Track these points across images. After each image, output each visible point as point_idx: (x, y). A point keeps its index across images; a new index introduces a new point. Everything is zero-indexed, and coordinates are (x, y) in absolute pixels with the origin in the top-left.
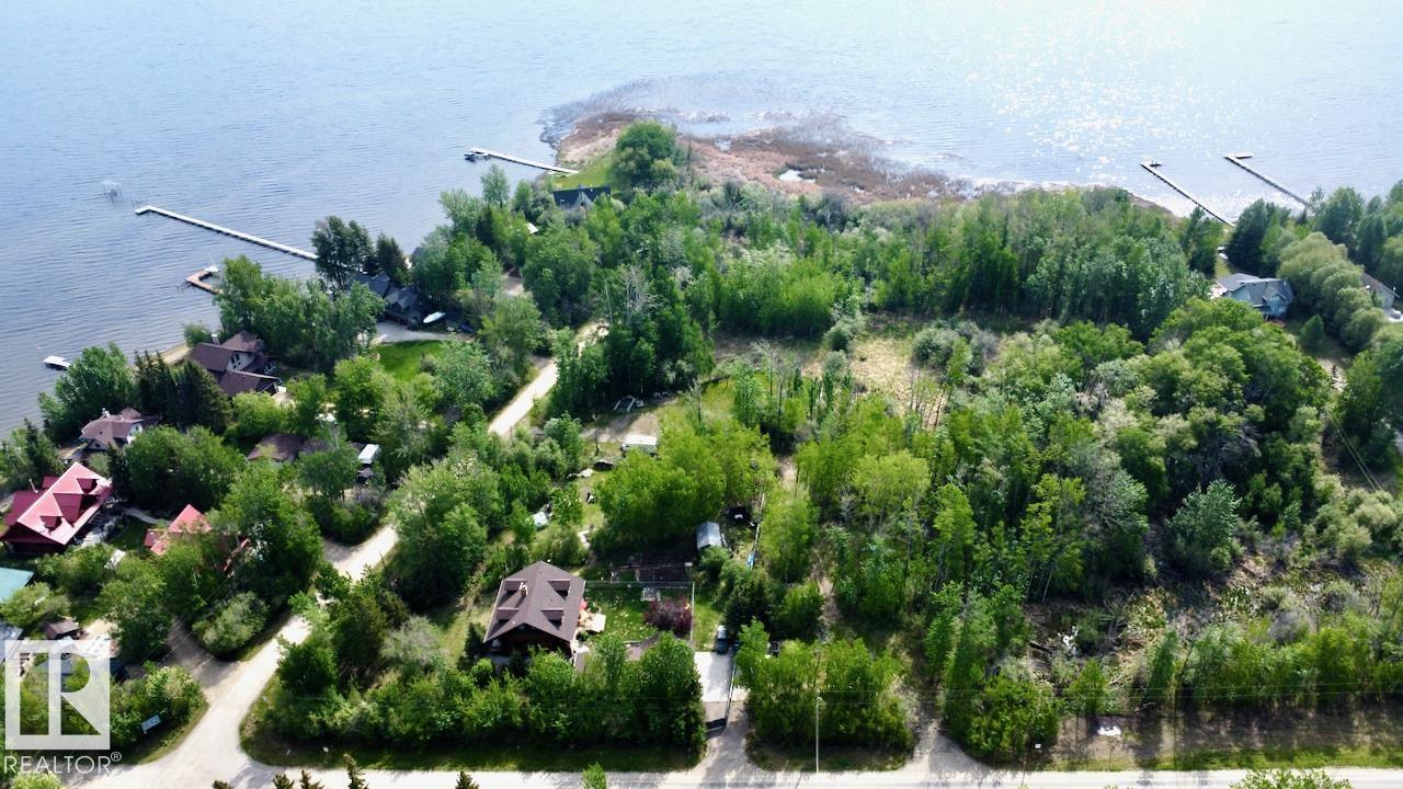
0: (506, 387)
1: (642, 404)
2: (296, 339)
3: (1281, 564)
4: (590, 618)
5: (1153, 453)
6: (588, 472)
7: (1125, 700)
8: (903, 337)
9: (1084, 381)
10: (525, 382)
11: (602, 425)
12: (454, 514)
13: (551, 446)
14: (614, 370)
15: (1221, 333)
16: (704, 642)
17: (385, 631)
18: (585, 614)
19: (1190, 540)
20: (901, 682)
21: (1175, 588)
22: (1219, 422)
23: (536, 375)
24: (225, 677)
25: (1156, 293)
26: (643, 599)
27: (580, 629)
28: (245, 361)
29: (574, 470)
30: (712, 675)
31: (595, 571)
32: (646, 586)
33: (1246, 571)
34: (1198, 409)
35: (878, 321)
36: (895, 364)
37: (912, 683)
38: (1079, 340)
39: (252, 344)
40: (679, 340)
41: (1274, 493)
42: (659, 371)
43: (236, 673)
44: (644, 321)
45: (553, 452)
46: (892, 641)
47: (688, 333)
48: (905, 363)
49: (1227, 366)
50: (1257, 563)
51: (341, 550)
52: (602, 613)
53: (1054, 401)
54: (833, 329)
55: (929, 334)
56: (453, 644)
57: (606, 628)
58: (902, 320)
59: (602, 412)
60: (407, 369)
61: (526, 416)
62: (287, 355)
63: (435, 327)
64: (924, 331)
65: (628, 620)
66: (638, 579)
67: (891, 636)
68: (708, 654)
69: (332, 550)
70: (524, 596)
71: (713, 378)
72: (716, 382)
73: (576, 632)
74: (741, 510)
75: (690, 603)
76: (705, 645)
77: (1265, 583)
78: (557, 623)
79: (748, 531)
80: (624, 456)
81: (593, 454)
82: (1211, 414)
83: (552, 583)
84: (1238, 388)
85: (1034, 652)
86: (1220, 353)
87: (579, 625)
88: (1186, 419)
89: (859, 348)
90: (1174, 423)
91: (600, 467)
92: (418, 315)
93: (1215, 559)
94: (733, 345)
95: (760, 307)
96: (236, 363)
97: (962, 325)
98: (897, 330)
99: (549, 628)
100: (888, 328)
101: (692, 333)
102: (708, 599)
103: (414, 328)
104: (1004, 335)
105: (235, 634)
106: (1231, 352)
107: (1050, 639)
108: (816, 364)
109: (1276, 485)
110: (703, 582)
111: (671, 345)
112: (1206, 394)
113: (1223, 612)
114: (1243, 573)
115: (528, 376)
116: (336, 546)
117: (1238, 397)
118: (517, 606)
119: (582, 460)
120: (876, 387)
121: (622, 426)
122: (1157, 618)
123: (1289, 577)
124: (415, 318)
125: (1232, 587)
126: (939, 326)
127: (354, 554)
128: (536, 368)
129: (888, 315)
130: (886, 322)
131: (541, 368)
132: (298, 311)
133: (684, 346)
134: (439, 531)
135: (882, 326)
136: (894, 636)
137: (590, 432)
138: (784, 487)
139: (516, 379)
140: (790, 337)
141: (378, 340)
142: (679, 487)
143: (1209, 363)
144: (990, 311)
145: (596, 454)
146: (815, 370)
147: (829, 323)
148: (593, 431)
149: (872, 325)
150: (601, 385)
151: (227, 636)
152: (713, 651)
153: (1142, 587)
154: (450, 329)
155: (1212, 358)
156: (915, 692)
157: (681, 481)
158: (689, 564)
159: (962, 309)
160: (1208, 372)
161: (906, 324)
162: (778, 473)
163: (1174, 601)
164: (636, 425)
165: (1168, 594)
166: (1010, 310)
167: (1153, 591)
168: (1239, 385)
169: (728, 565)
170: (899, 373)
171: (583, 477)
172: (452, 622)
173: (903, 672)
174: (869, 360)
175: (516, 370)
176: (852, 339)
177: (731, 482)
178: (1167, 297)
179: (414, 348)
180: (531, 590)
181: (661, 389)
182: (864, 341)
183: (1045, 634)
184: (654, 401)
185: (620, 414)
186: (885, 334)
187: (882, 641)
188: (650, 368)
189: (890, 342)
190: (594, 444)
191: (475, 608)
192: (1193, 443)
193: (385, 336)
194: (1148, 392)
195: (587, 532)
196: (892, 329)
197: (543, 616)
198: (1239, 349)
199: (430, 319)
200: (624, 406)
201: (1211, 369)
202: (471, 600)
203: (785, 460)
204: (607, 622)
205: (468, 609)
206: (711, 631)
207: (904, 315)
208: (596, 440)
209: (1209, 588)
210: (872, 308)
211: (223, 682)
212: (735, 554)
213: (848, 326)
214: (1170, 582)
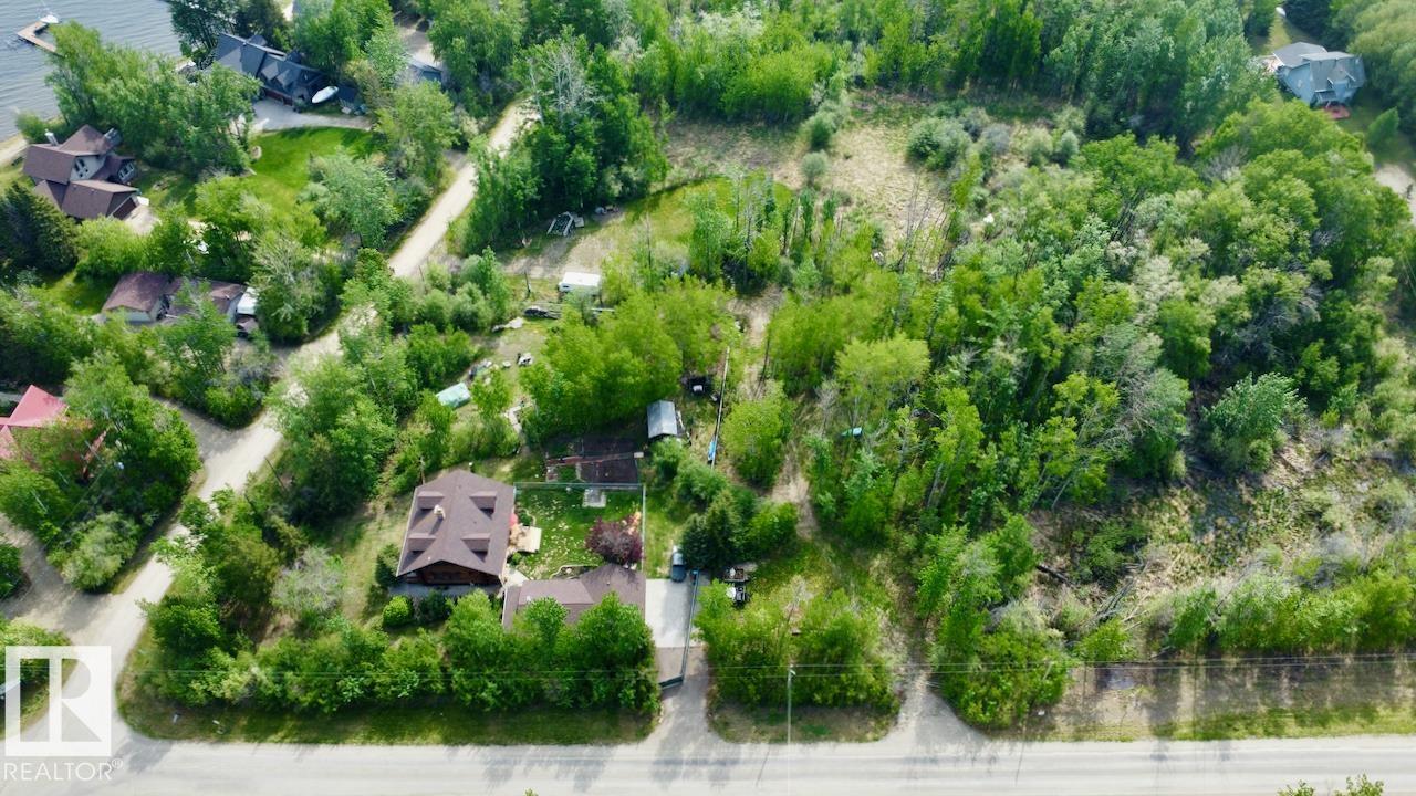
0: (416, 203)
1: (582, 224)
2: (155, 132)
3: (1325, 455)
4: (523, 534)
5: (1199, 332)
6: (518, 322)
7: (1142, 642)
8: (895, 124)
9: (1122, 227)
10: (440, 191)
11: (534, 252)
12: (349, 418)
13: (470, 294)
14: (547, 181)
15: (1290, 160)
16: (657, 565)
17: (274, 570)
18: (517, 528)
19: (1229, 431)
20: (885, 619)
21: (1203, 488)
22: (1279, 286)
23: (452, 179)
24: (95, 616)
25: (1209, 85)
26: (586, 505)
27: (512, 550)
28: (93, 166)
29: (500, 320)
30: (666, 612)
31: (528, 465)
32: (588, 487)
33: (1286, 464)
34: (1257, 271)
35: (865, 101)
36: (885, 164)
37: (898, 621)
38: (1118, 163)
39: (99, 144)
40: (624, 141)
41: (1330, 369)
42: (601, 181)
43: (107, 611)
44: (580, 121)
45: (474, 301)
46: (877, 563)
47: (637, 130)
48: (899, 161)
49: (1295, 210)
50: (1300, 453)
51: (224, 434)
52: (537, 526)
53: (1083, 256)
54: (812, 120)
55: (928, 127)
56: (363, 569)
57: (541, 546)
58: (896, 100)
59: (534, 235)
60: (295, 170)
61: (442, 240)
62: (146, 154)
63: (327, 108)
64: (923, 122)
65: (568, 534)
66: (579, 476)
67: (875, 557)
68: (662, 581)
69: (214, 436)
70: (441, 519)
71: (667, 184)
72: (672, 189)
73: (507, 554)
74: (701, 381)
75: (640, 510)
76: (659, 569)
77: (1306, 482)
78: (482, 554)
79: (709, 406)
80: (561, 300)
81: (523, 295)
82: (1271, 276)
83: (475, 500)
84: (1304, 239)
85: (1039, 576)
86: (1288, 190)
87: (510, 543)
88: (1240, 281)
89: (842, 140)
90: (1226, 288)
91: (532, 315)
92: (306, 93)
93: (1253, 454)
94: (691, 135)
95: (723, 90)
96: (82, 170)
97: (969, 112)
98: (888, 113)
99: (472, 562)
100: (877, 113)
101: (641, 127)
102: (662, 503)
103: (301, 110)
104: (1017, 122)
105: (98, 569)
106: (1302, 190)
107: (1058, 558)
108: (791, 164)
109: (1333, 359)
110: (656, 480)
111: (614, 146)
112: (1268, 249)
113: (1257, 520)
114: (1282, 466)
115: (443, 182)
116: (218, 430)
117: (1303, 249)
118: (433, 533)
119: (511, 305)
120: (863, 198)
121: (558, 254)
122: (1181, 528)
123: (1334, 472)
124: (302, 97)
125: (1269, 486)
126: (941, 114)
127: (240, 441)
128: (452, 169)
129: (878, 91)
130: (876, 103)
131: (458, 169)
132: (151, 100)
133: (631, 148)
134: (330, 439)
135: (871, 108)
136: (879, 556)
137: (519, 263)
138: (752, 342)
139: (427, 190)
140: (761, 124)
141: (257, 127)
142: (626, 374)
143: (1275, 204)
144: (1001, 87)
145: (528, 297)
146: (789, 174)
147: (808, 109)
148: (523, 262)
149: (859, 106)
150: (531, 203)
151: (88, 573)
152: (668, 578)
153: (1166, 485)
154: (346, 110)
155: (1277, 197)
156: (901, 632)
157: (627, 366)
158: (639, 455)
159: (968, 84)
160: (1272, 216)
161: (900, 106)
162: (745, 323)
163: (1203, 505)
164: (575, 253)
165: (1195, 496)
166: (1025, 87)
167: (1179, 492)
168: (1307, 234)
169: (685, 466)
170: (890, 178)
171: (512, 329)
172: (360, 538)
173: (887, 606)
174: (855, 158)
175: (427, 175)
176: (835, 131)
177: (689, 359)
178: (1221, 91)
179: (303, 138)
180: (448, 513)
181: (604, 203)
182: (850, 130)
183: (1053, 551)
184: (596, 218)
185: (556, 236)
186: (874, 120)
187: (865, 563)
188: (589, 180)
189: (880, 131)
190: (524, 281)
191: (387, 518)
192: (1247, 314)
193: (267, 120)
194: (1198, 247)
195: (519, 408)
196: (884, 111)
197: (465, 547)
198: (1312, 184)
199: (320, 97)
200: (560, 227)
201: (1275, 211)
202: (381, 506)
203: (753, 304)
204: (543, 537)
205: (378, 518)
206: (666, 549)
207: (898, 91)
208: (525, 275)
209: (1242, 486)
210: (860, 82)
211: (94, 624)
212: (693, 440)
213: (831, 114)
214: (1199, 479)
